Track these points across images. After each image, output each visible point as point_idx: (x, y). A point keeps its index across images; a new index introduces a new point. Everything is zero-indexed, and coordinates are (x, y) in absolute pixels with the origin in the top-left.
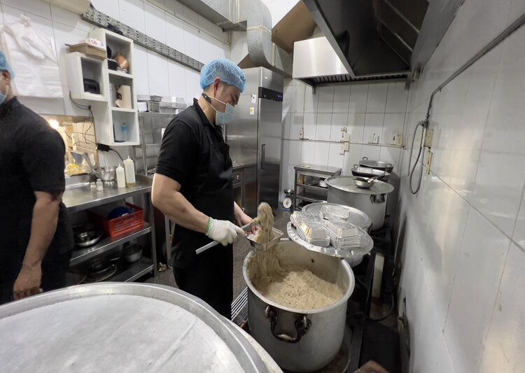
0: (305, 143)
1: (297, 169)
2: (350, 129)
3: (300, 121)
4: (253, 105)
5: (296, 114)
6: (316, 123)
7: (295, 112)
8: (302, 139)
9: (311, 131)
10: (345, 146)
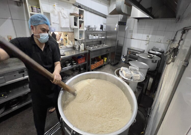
0: (132, 40)
1: (128, 49)
2: (150, 36)
3: (131, 32)
4: (116, 27)
5: (130, 29)
6: (137, 33)
7: (130, 28)
8: (132, 38)
9: (135, 36)
10: (147, 42)
